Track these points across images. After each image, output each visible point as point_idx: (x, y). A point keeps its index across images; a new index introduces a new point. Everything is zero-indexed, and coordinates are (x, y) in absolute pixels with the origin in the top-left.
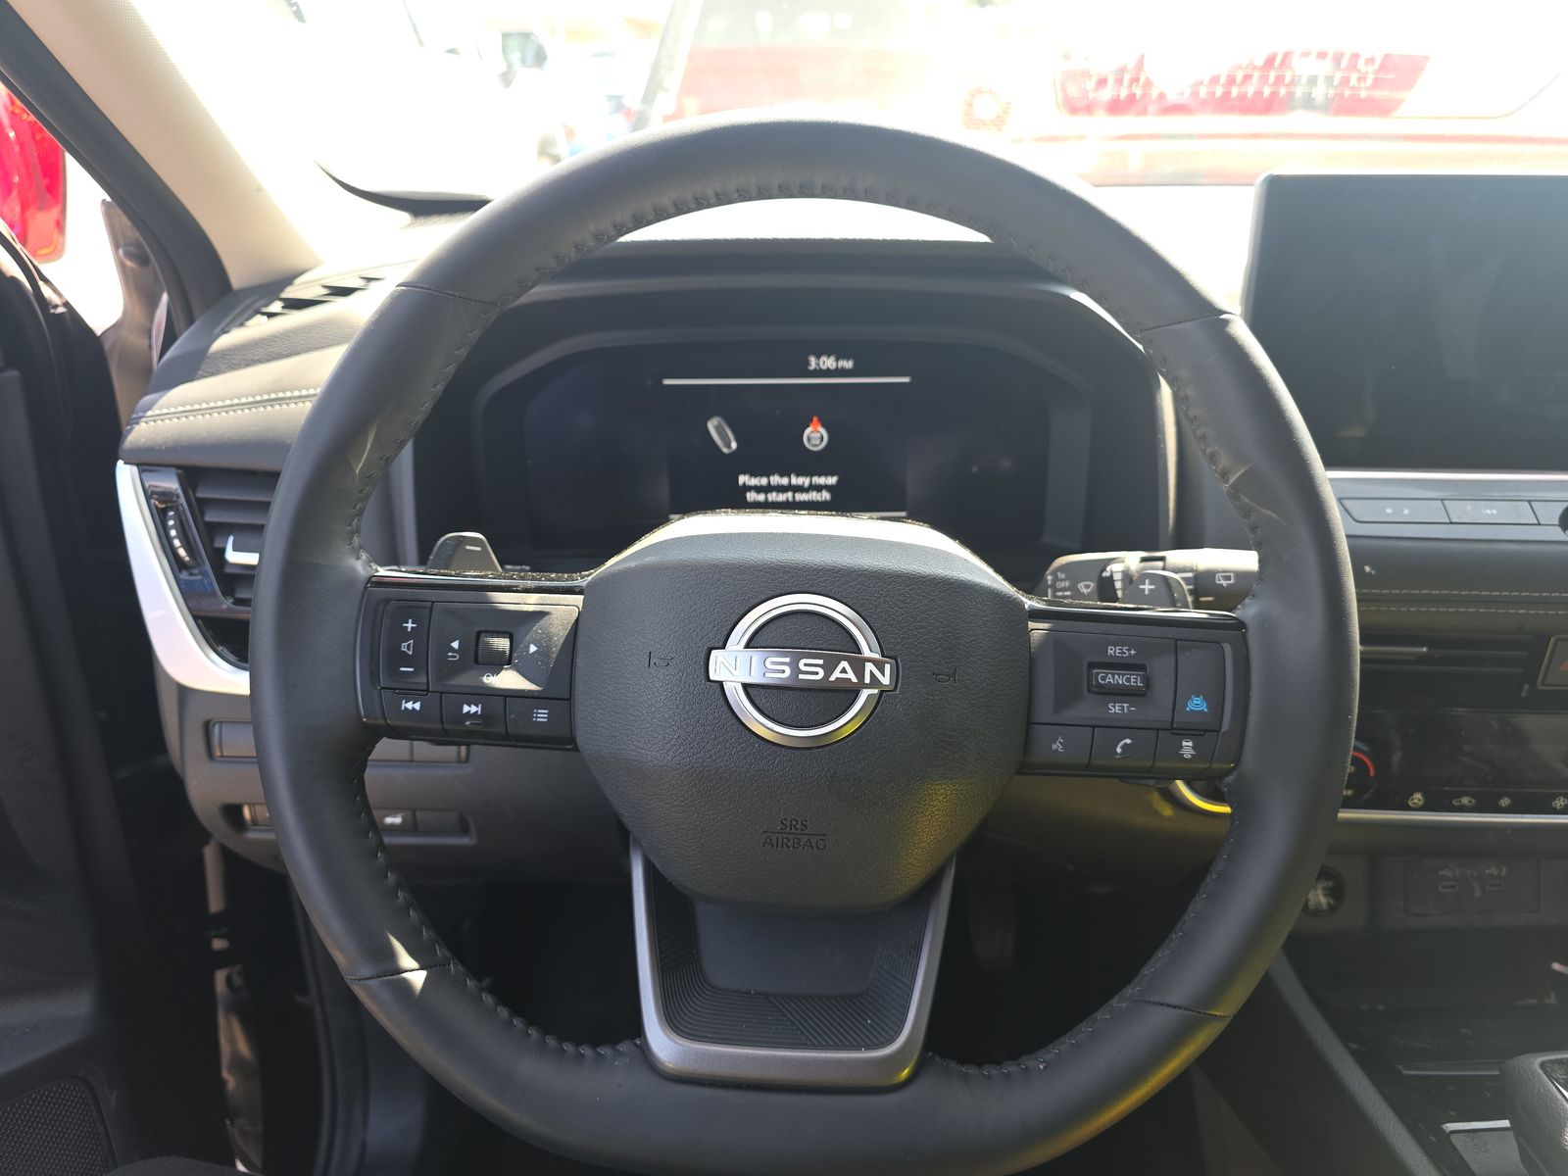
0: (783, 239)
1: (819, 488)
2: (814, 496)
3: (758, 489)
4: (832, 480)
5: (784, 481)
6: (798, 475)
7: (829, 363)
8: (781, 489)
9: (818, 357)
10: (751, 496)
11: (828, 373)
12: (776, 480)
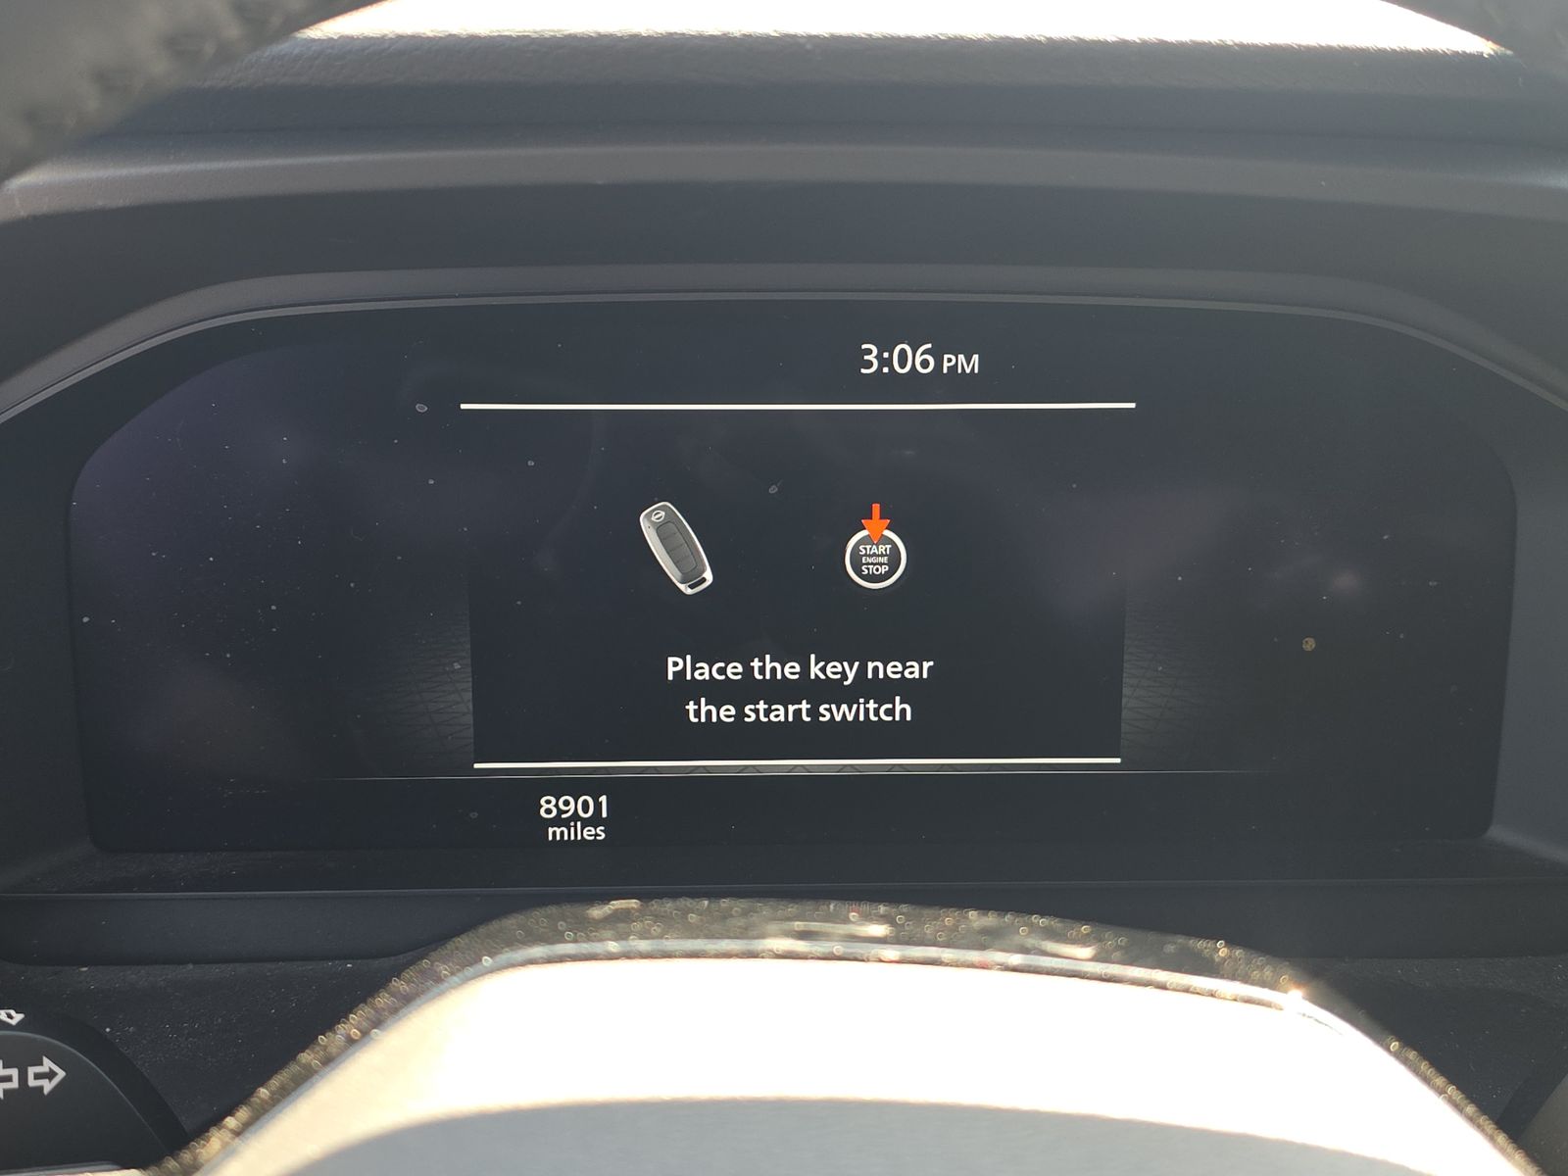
0: (810, 38)
1: (883, 690)
2: (870, 709)
3: (717, 693)
4: (917, 670)
5: (791, 670)
6: (825, 658)
7: (919, 359)
8: (779, 691)
9: (886, 345)
10: (698, 711)
11: (914, 386)
12: (765, 667)
